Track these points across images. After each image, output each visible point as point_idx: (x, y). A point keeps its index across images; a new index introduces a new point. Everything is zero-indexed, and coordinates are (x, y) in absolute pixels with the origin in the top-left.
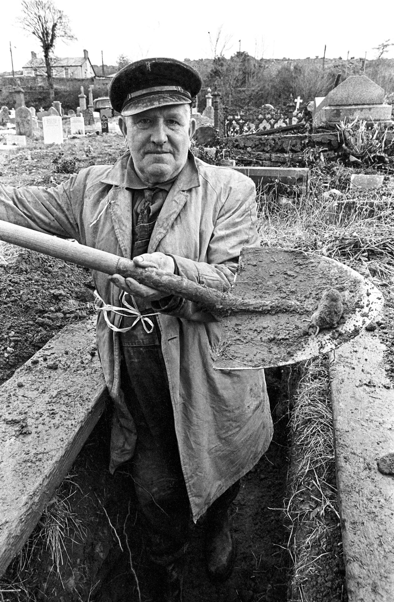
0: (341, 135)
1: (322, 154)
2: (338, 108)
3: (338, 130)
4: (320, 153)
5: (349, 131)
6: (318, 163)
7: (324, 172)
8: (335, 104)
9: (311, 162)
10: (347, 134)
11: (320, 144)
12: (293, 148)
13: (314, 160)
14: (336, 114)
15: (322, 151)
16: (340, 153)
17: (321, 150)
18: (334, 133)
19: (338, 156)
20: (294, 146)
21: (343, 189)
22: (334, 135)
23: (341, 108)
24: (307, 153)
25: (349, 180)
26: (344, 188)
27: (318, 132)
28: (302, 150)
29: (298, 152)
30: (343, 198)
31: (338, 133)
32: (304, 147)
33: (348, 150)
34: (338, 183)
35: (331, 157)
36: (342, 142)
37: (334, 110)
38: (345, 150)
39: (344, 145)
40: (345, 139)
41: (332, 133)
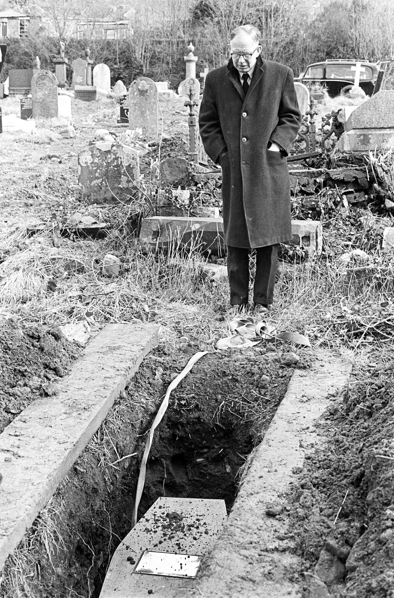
0: (370, 171)
1: (344, 197)
2: (366, 132)
3: (367, 163)
4: (342, 195)
5: (381, 166)
6: (339, 211)
7: (347, 223)
8: (363, 127)
9: (330, 209)
10: (379, 170)
11: (342, 183)
12: (303, 188)
13: (334, 207)
14: (363, 140)
15: (346, 194)
16: (372, 196)
17: (343, 191)
18: (361, 168)
19: (370, 200)
20: (304, 186)
21: (371, 248)
22: (361, 170)
23: (370, 132)
24: (324, 196)
25: (381, 235)
26: (373, 247)
27: (339, 166)
28: (317, 191)
29: (312, 194)
30: (369, 262)
31: (366, 167)
32: (319, 187)
33: (382, 191)
34: (366, 240)
35: (361, 200)
36: (372, 181)
37: (360, 135)
38: (378, 192)
39: (376, 185)
40: (377, 177)
41: (358, 168)
